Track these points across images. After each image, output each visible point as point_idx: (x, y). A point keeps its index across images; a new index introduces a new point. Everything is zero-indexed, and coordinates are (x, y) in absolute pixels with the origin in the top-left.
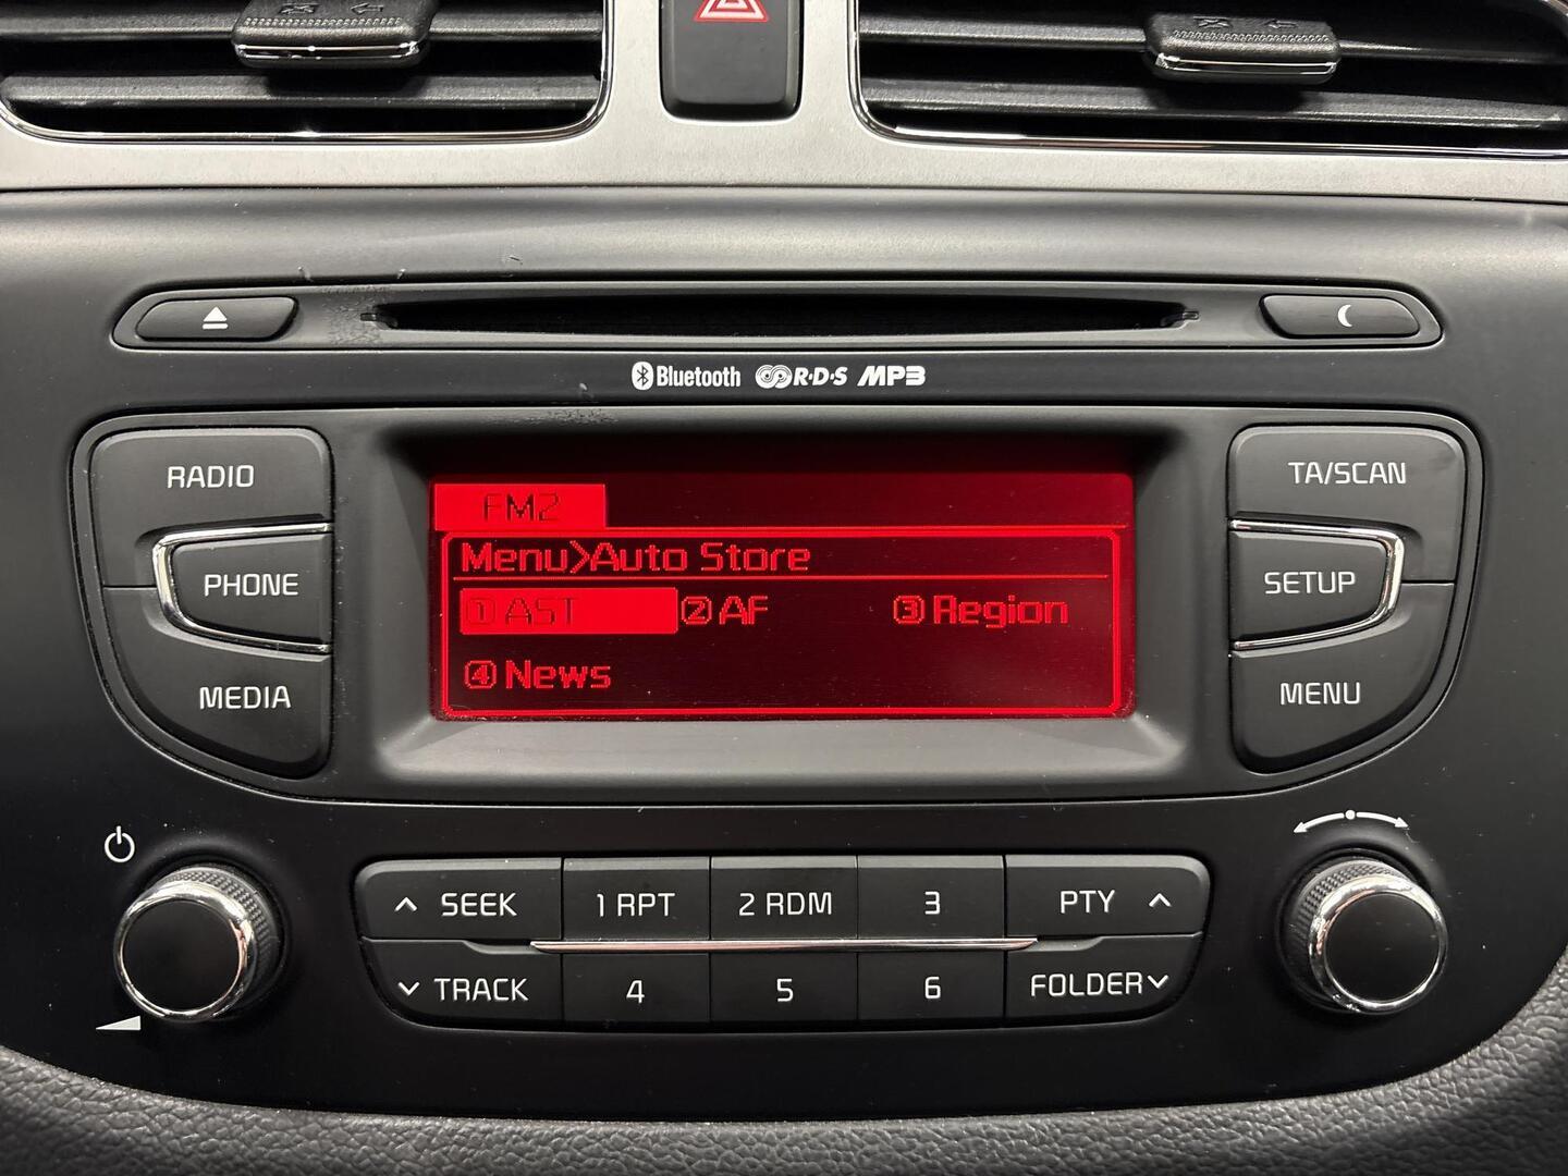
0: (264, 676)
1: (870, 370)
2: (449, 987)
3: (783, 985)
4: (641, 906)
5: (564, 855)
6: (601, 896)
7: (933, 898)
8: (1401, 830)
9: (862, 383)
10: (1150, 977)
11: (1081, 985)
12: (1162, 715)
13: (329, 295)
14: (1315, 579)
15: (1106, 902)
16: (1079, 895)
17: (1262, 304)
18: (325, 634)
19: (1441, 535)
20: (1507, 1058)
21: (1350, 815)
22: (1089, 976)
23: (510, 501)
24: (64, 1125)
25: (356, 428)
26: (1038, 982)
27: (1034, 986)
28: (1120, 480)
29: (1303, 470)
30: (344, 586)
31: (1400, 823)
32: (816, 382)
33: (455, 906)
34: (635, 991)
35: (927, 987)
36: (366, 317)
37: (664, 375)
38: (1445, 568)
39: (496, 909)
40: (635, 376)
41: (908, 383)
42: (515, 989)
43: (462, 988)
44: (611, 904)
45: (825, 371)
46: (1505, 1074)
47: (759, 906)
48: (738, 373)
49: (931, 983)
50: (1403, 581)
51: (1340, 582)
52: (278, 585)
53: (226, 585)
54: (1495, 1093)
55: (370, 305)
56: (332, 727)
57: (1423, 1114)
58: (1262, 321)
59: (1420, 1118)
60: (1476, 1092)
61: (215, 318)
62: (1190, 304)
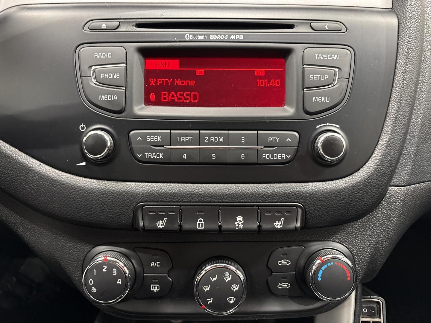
0: (112, 94)
1: (232, 36)
2: (148, 155)
3: (214, 155)
4: (186, 139)
5: (171, 130)
6: (178, 137)
7: (243, 139)
8: (338, 128)
9: (231, 39)
10: (287, 156)
11: (272, 157)
12: (290, 105)
13: (126, 21)
14: (320, 77)
15: (278, 140)
16: (272, 139)
17: (310, 24)
18: (125, 86)
19: (346, 69)
20: (360, 175)
21: (328, 124)
22: (274, 155)
23: (161, 63)
24: (69, 183)
25: (131, 46)
26: (264, 155)
27: (263, 156)
28: (282, 60)
29: (318, 56)
30: (128, 77)
31: (338, 126)
32: (222, 38)
33: (149, 139)
34: (185, 156)
35: (242, 156)
36: (133, 26)
37: (192, 37)
38: (347, 76)
39: (158, 140)
40: (186, 37)
41: (240, 39)
42: (161, 156)
43: (150, 155)
44: (180, 139)
45: (223, 36)
46: (360, 178)
47: (209, 140)
48: (206, 36)
49: (243, 155)
50: (338, 78)
51: (326, 77)
52: (116, 76)
53: (105, 76)
54: (358, 181)
55: (134, 23)
56: (125, 104)
57: (343, 185)
58: (310, 27)
59: (343, 186)
60: (354, 181)
61: (104, 26)
62: (295, 24)
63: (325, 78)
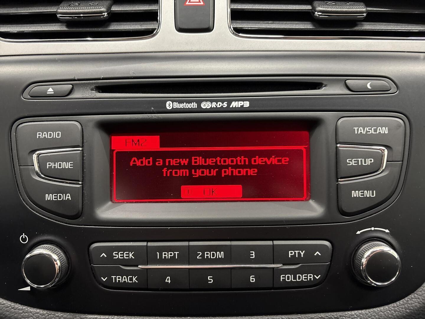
0: (63, 191)
1: (233, 103)
2: (115, 278)
3: (210, 278)
4: (169, 256)
5: (148, 241)
6: (158, 253)
7: (252, 253)
8: (387, 233)
9: (231, 106)
10: (315, 276)
11: (295, 278)
12: (318, 200)
13: (82, 84)
14: (361, 161)
15: (302, 254)
16: (294, 252)
17: (345, 83)
18: (81, 179)
19: (398, 148)
20: (419, 299)
21: (373, 229)
22: (297, 275)
23: (133, 141)
24: (9, 317)
25: (89, 121)
27: (282, 278)
28: (305, 133)
29: (358, 130)
30: (86, 165)
31: (387, 231)
32: (218, 106)
33: (118, 256)
34: (168, 280)
35: (251, 279)
36: (92, 90)
37: (175, 105)
38: (400, 158)
39: (129, 256)
40: (167, 105)
41: (244, 106)
42: (134, 279)
43: (120, 279)
44: (161, 255)
45: (221, 103)
46: (418, 303)
47: (203, 256)
48: (196, 104)
49: (252, 277)
50: (387, 161)
52: (67, 165)
53: (53, 165)
54: (416, 309)
55: (93, 86)
56: (83, 205)
57: (394, 315)
58: (345, 87)
60: (410, 308)
61: (50, 91)
62: (325, 83)
63: (369, 162)
